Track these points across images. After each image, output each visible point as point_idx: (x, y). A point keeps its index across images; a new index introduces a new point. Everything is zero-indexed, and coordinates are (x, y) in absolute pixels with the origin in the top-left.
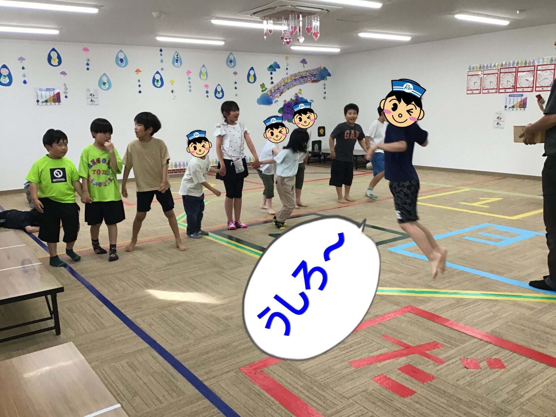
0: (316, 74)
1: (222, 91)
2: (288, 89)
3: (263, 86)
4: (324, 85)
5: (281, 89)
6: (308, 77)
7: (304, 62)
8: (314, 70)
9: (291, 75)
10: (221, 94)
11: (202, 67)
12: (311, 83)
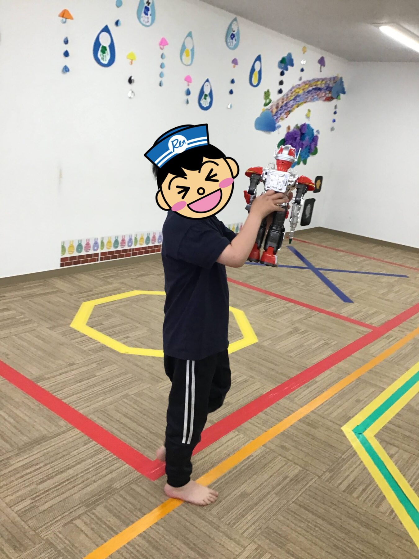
0: (332, 88)
1: (211, 94)
2: (297, 107)
3: (267, 94)
4: (336, 107)
5: (289, 105)
6: (323, 91)
7: (322, 62)
8: (330, 79)
9: (305, 82)
10: (208, 99)
11: (186, 37)
12: (323, 100)
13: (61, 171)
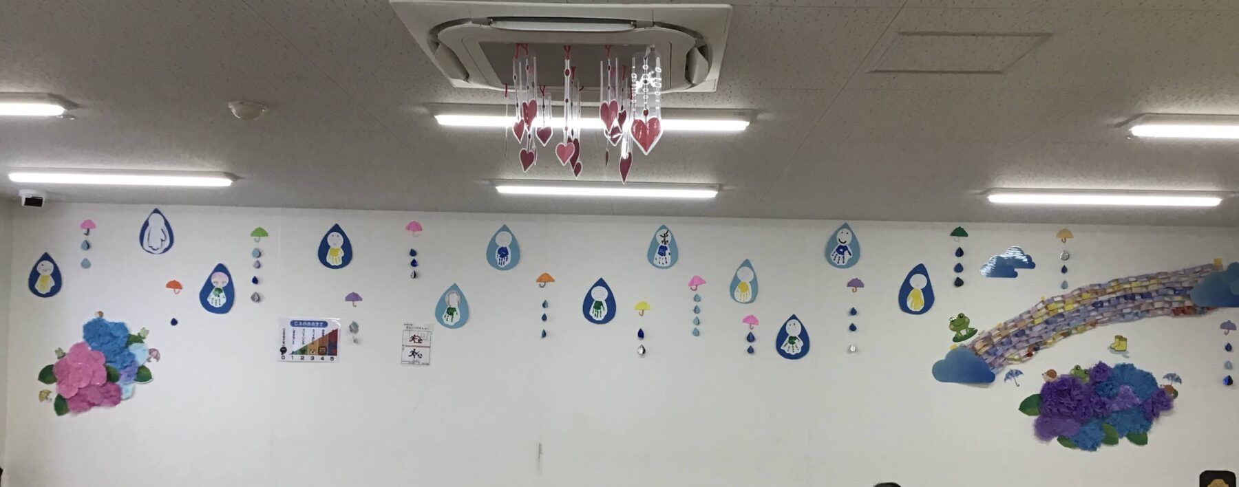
0: (1191, 288)
1: (804, 335)
2: (1066, 335)
3: (960, 323)
5: (1032, 334)
6: (1156, 298)
8: (1185, 273)
9: (1080, 289)
10: (799, 344)
11: (740, 267)
12: (1168, 315)
13: (540, 445)
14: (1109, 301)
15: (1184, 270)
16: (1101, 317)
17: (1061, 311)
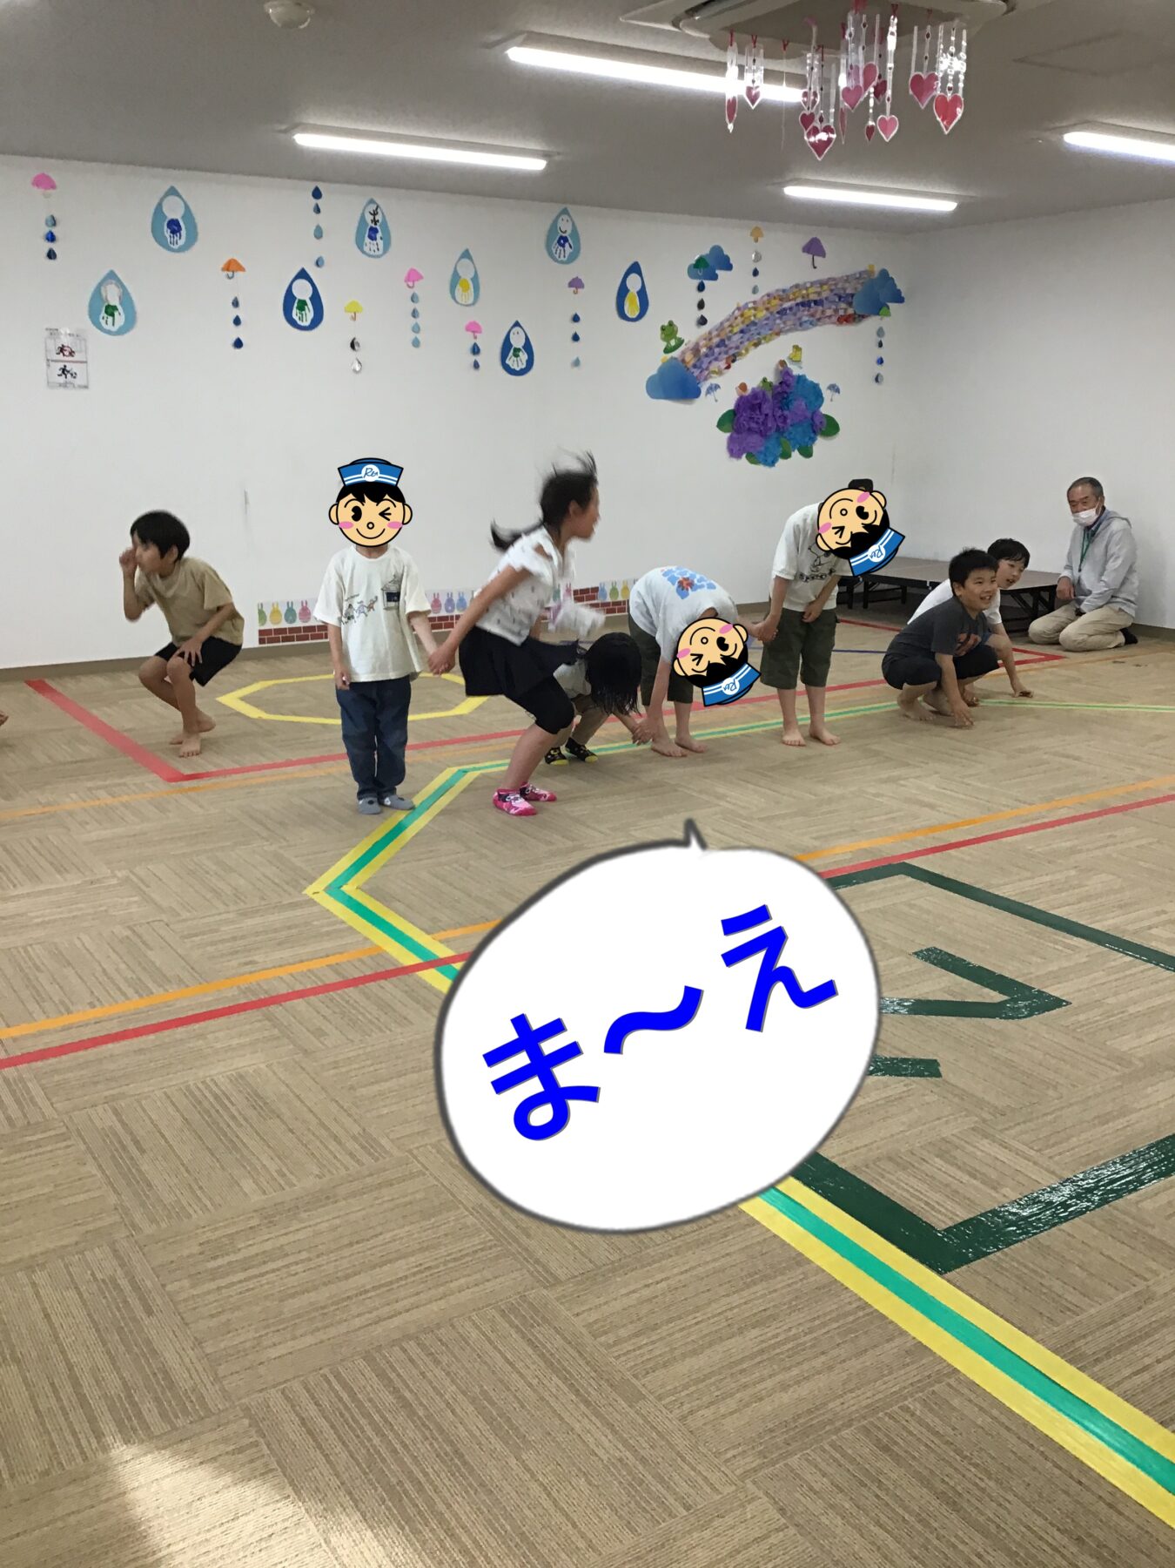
1: (528, 347)
2: (756, 345)
3: (669, 331)
5: (731, 343)
6: (826, 304)
7: (814, 248)
9: (768, 295)
10: (524, 356)
11: (459, 260)
12: (834, 323)
14: (791, 309)
15: (848, 276)
16: (782, 326)
17: (752, 318)
